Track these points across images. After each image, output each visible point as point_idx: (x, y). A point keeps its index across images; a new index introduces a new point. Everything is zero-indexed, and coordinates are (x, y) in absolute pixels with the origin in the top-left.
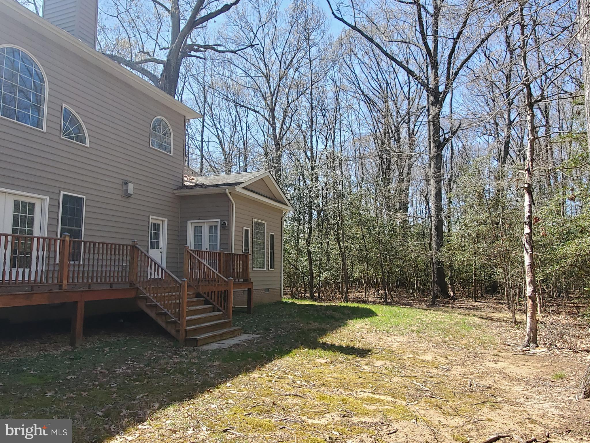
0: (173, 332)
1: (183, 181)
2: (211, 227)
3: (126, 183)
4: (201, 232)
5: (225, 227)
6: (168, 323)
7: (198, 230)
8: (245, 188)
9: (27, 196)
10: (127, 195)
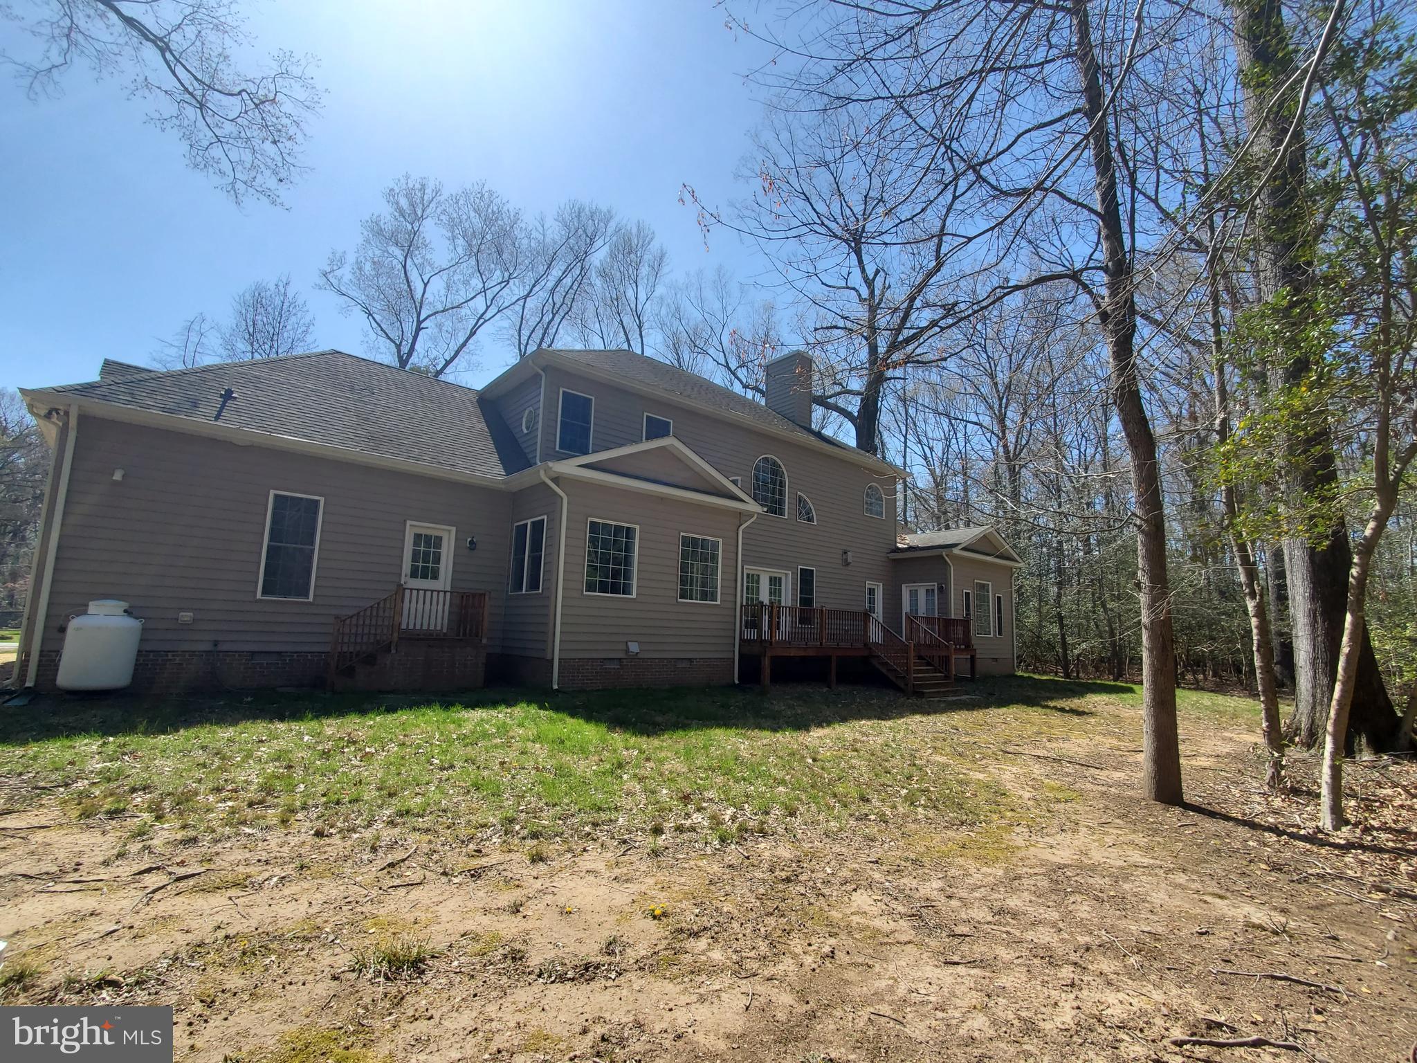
0: (902, 685)
1: (896, 542)
2: (927, 590)
3: (845, 553)
4: (917, 595)
5: (943, 591)
6: (897, 677)
7: (914, 594)
8: (964, 549)
9: (777, 573)
10: (847, 564)
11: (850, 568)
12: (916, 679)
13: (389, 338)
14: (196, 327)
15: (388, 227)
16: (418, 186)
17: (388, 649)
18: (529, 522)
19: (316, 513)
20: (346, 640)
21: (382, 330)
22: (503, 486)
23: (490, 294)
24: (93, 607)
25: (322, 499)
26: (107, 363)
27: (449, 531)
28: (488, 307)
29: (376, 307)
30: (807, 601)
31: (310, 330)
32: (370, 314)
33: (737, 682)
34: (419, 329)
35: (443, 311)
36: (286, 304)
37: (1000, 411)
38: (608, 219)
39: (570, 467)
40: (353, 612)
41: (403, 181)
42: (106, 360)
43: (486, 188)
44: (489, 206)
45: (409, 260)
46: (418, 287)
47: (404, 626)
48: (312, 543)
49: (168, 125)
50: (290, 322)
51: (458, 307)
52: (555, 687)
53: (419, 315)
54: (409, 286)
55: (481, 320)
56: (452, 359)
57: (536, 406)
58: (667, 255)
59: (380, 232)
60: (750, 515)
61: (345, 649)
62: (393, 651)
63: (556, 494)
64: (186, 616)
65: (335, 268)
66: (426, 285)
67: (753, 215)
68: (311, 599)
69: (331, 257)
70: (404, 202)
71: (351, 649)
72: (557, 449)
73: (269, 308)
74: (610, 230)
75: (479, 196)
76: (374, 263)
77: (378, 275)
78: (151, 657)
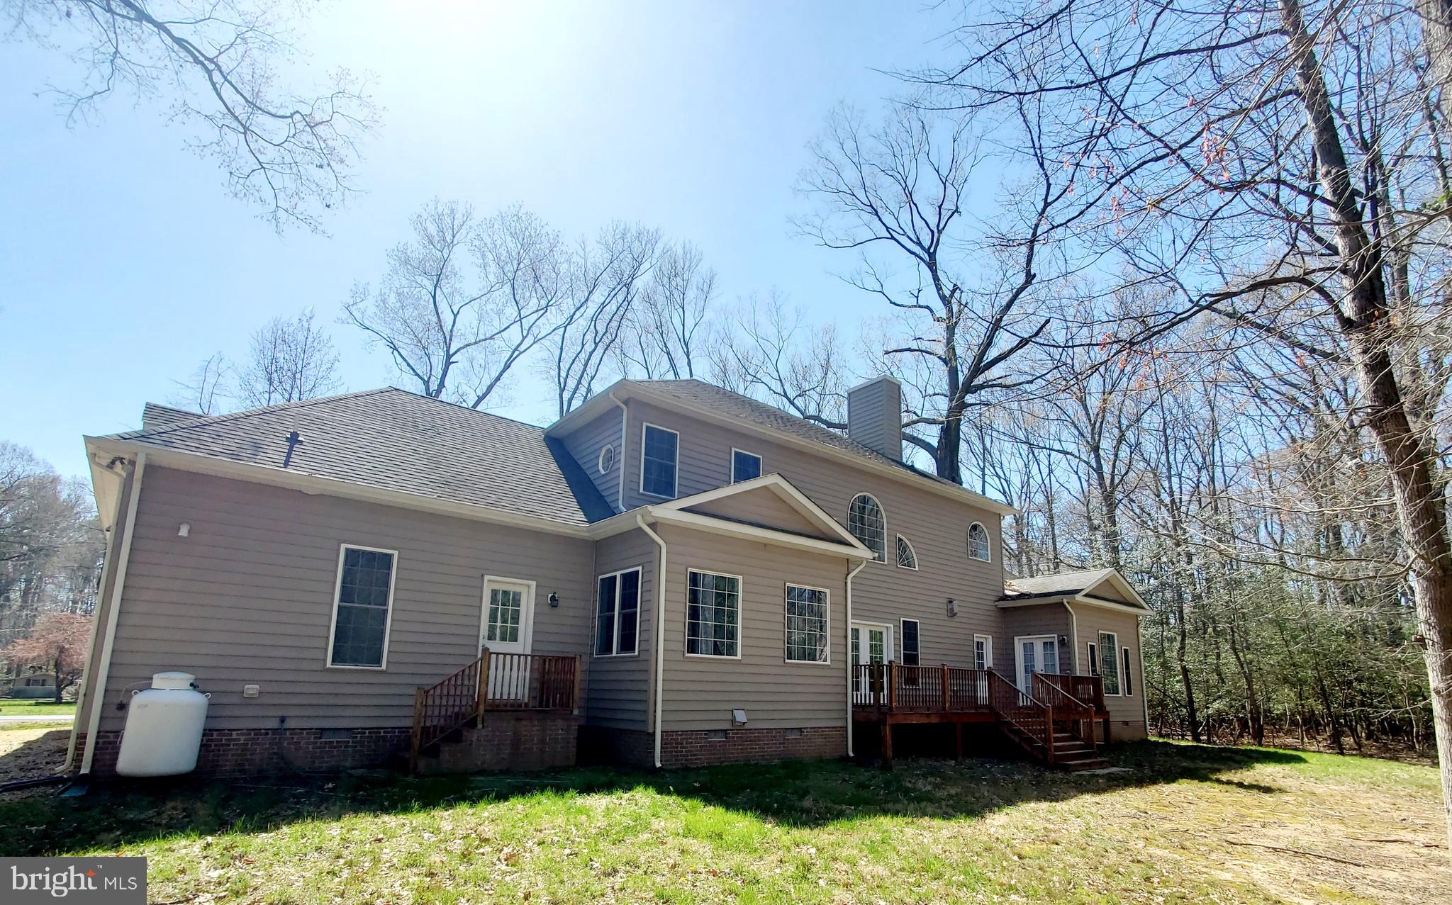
0: (1043, 757)
1: (1004, 589)
2: (1045, 643)
3: (951, 602)
4: (1032, 649)
5: (1065, 644)
6: (1034, 747)
7: (1028, 648)
8: (1087, 595)
9: (878, 626)
10: (952, 614)
11: (956, 619)
12: (1057, 749)
13: (417, 375)
14: (213, 367)
15: (415, 255)
16: (447, 211)
17: (472, 724)
18: (618, 574)
19: (389, 567)
20: (429, 713)
21: (409, 365)
22: (586, 534)
23: (526, 325)
24: (158, 680)
25: (396, 553)
26: (149, 408)
27: (529, 586)
28: (524, 338)
29: (404, 342)
30: (911, 658)
31: (334, 367)
32: (395, 349)
33: (851, 754)
34: (448, 363)
35: (476, 343)
36: (310, 339)
37: (1093, 438)
38: (653, 240)
39: (668, 512)
40: (437, 681)
41: (432, 206)
42: (147, 404)
43: (523, 211)
44: (526, 229)
45: (438, 289)
46: (447, 318)
47: (490, 696)
48: (385, 603)
49: (207, 151)
50: (314, 359)
51: (491, 338)
52: (658, 764)
53: (449, 348)
54: (439, 317)
55: (516, 352)
56: (485, 395)
57: (615, 444)
58: (717, 278)
59: (407, 262)
60: (859, 561)
61: (428, 724)
62: (480, 726)
63: (653, 541)
64: (252, 689)
65: (358, 300)
66: (455, 316)
67: (815, 231)
68: (384, 667)
69: (354, 289)
70: (433, 229)
71: (435, 723)
72: (641, 491)
73: (292, 345)
74: (657, 252)
75: (515, 218)
76: (399, 294)
77: (403, 307)
78: (215, 737)
